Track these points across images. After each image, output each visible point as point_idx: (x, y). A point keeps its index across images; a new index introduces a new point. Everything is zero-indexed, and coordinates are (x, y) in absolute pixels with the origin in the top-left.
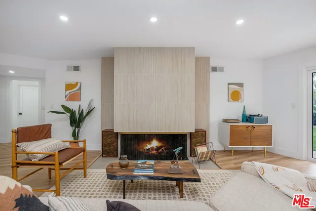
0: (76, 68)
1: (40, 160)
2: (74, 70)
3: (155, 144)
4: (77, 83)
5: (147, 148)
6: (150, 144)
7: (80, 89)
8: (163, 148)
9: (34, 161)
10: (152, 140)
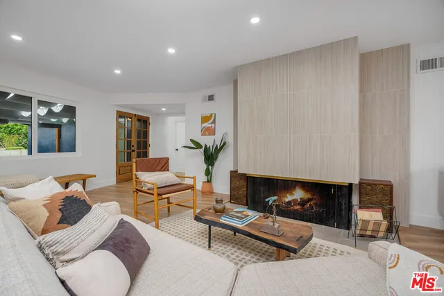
0: (211, 98)
1: (149, 189)
2: (209, 100)
3: (299, 194)
4: (212, 114)
5: (287, 200)
6: (291, 194)
7: (214, 122)
8: (312, 203)
9: (145, 189)
10: (295, 188)
